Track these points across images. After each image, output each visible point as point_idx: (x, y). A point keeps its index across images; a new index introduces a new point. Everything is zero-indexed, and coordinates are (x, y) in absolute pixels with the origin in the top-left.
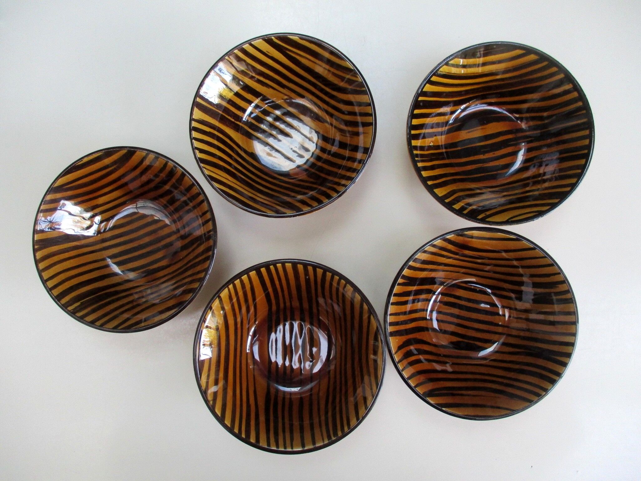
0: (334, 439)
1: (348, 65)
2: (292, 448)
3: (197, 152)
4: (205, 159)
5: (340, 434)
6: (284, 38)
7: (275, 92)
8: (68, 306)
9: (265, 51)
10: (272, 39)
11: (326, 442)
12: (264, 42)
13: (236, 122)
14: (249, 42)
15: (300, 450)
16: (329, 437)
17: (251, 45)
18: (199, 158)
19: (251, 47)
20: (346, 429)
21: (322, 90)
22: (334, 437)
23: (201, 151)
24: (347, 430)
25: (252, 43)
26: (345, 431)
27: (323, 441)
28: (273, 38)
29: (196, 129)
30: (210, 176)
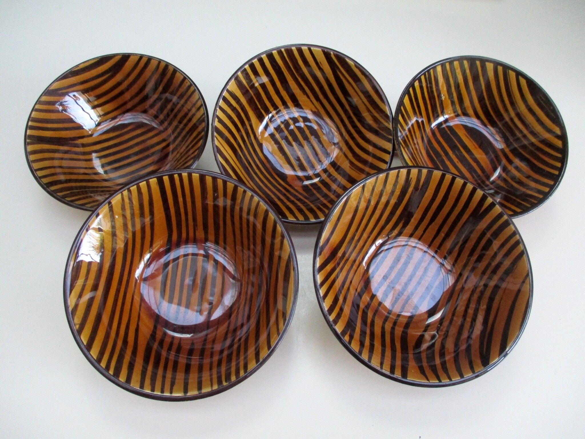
0: (225, 384)
1: (386, 110)
2: (171, 393)
3: (216, 120)
4: (221, 130)
5: (233, 378)
6: (341, 58)
7: (308, 100)
8: (58, 192)
9: (319, 61)
10: (330, 54)
11: (215, 387)
12: (322, 53)
13: (261, 110)
14: (309, 47)
15: (180, 395)
16: (220, 382)
17: (310, 49)
18: (216, 126)
19: (308, 51)
20: (242, 374)
21: (349, 118)
22: (226, 381)
23: (220, 121)
24: (244, 374)
25: (312, 48)
26: (241, 376)
27: (212, 386)
28: (332, 53)
29: (225, 99)
30: (217, 147)
